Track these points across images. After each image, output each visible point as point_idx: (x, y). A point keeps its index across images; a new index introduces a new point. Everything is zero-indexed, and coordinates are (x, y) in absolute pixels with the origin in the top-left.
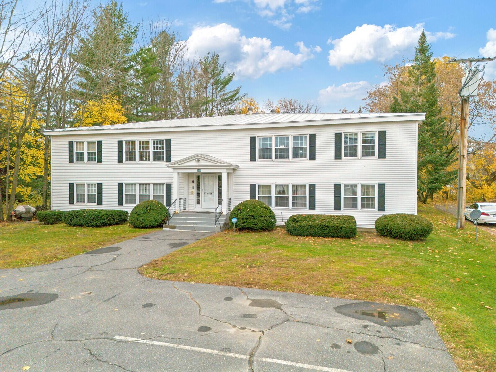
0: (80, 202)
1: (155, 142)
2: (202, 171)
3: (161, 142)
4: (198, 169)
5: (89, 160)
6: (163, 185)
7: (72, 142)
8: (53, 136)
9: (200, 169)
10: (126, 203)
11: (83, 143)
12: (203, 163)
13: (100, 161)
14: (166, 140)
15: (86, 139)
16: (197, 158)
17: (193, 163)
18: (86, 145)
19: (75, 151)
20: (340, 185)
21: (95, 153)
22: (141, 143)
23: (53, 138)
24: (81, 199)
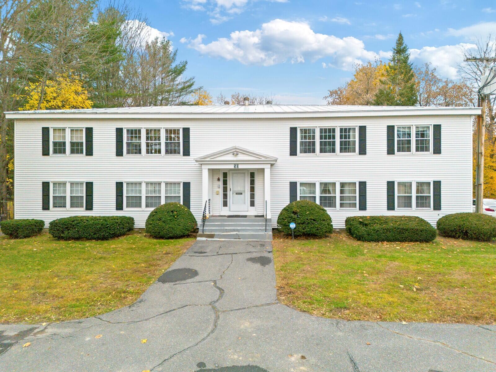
0: (59, 207)
1: (169, 131)
2: (240, 167)
3: (176, 131)
4: (235, 164)
5: (72, 152)
6: (179, 184)
7: (48, 128)
8: (17, 119)
9: (238, 164)
10: (127, 207)
11: (64, 130)
12: (241, 157)
13: (90, 152)
14: (184, 129)
15: (68, 125)
16: (236, 152)
17: (230, 157)
18: (68, 132)
19: (51, 140)
20: (393, 182)
21: (82, 143)
22: (148, 131)
23: (18, 122)
24: (60, 202)
